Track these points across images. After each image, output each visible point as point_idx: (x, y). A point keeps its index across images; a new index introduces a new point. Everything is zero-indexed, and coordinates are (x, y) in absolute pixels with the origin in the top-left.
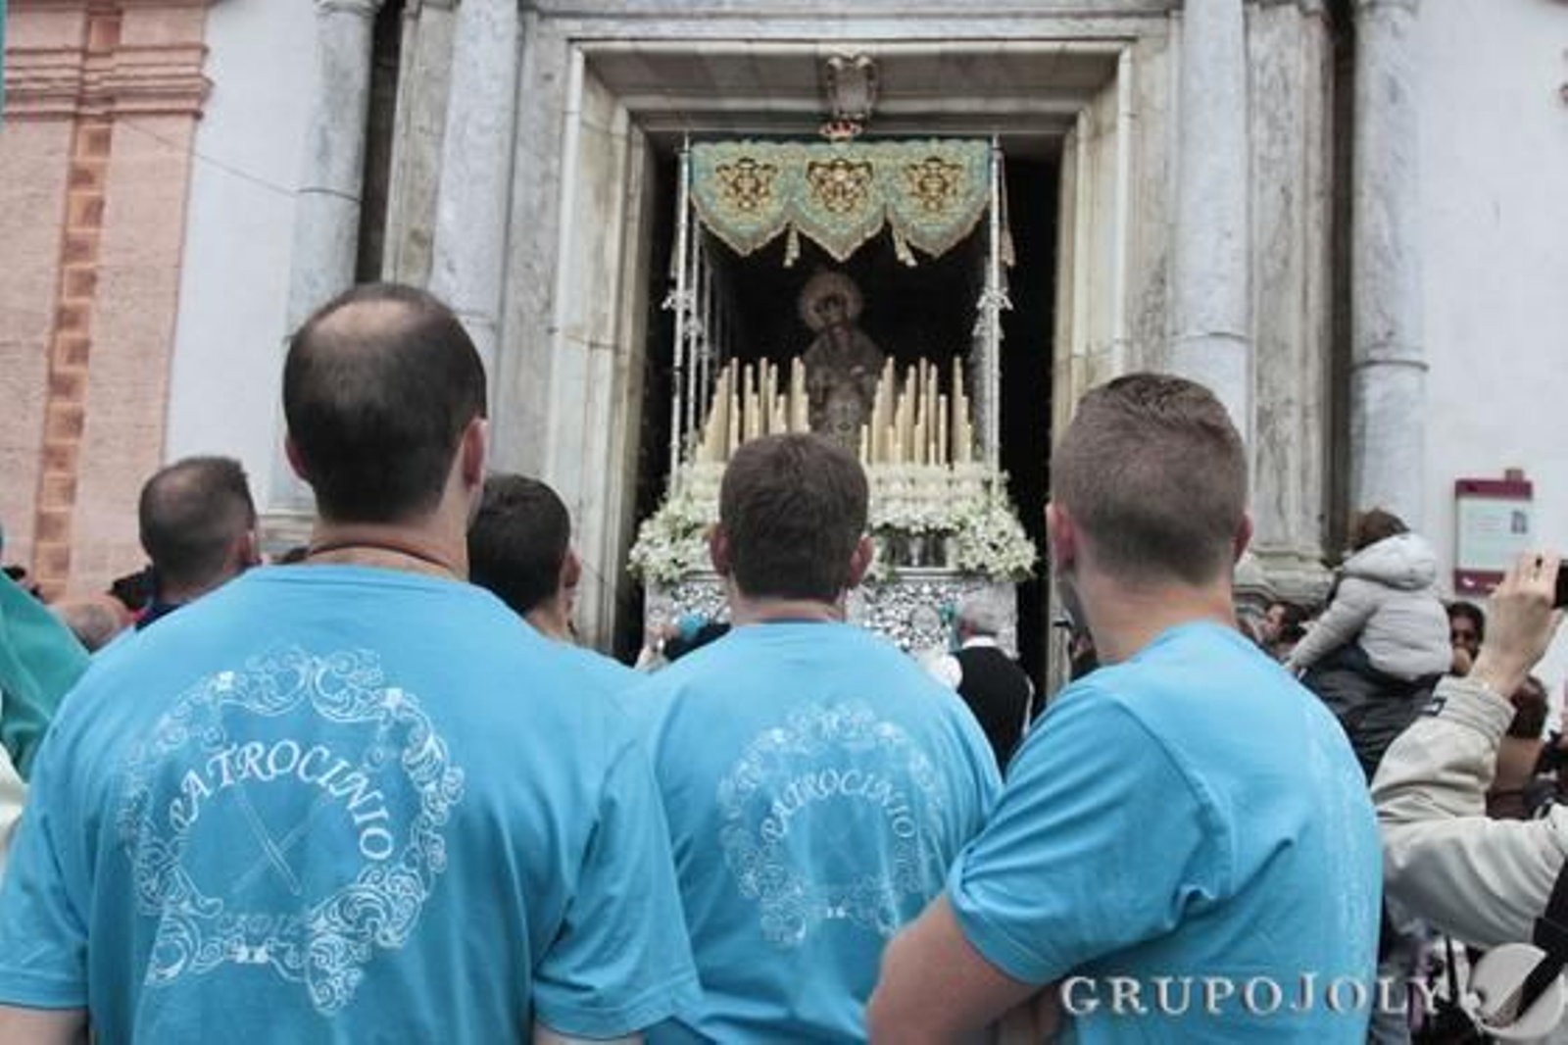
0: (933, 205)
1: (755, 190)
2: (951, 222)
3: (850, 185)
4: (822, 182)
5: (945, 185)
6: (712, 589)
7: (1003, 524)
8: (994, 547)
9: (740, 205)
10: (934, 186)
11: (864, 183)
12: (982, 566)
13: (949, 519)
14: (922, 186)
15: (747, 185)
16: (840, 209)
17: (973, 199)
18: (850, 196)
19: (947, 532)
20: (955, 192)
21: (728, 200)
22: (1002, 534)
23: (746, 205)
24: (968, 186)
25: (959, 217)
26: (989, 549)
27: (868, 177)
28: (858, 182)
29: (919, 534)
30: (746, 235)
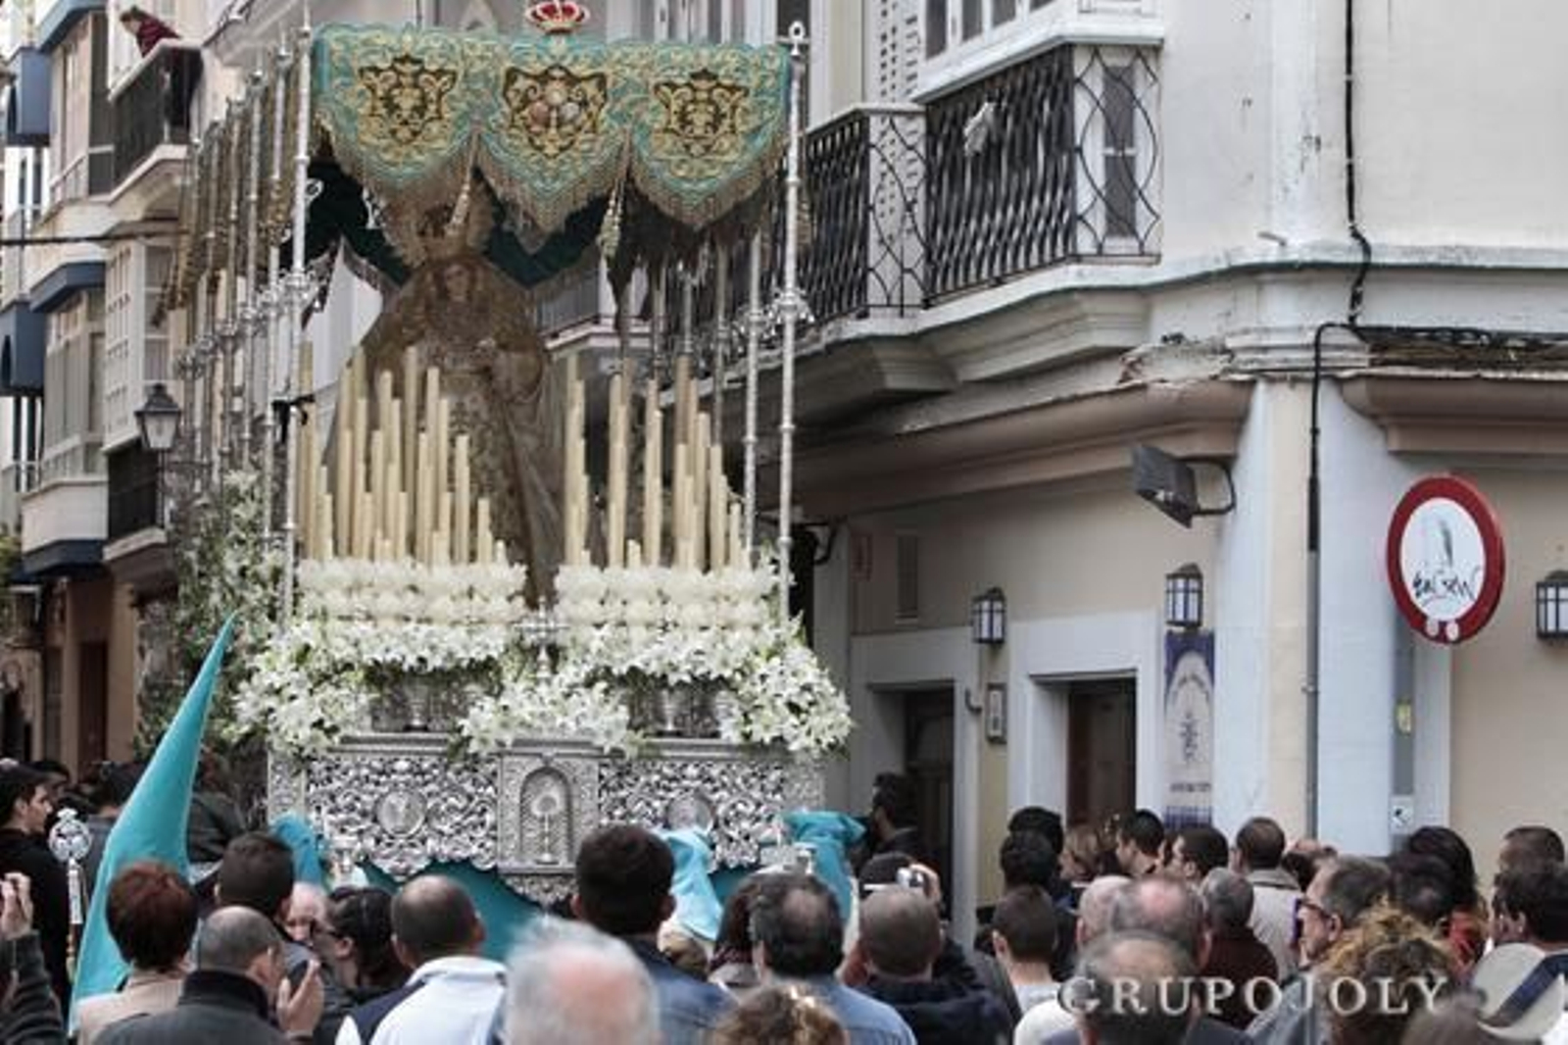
0: (696, 149)
1: (420, 109)
2: (723, 177)
3: (570, 110)
4: (526, 102)
5: (718, 117)
6: (369, 766)
7: (805, 674)
8: (794, 708)
9: (393, 132)
10: (700, 118)
11: (593, 108)
12: (780, 739)
13: (725, 664)
14: (684, 119)
15: (407, 101)
16: (550, 150)
17: (760, 142)
18: (568, 129)
19: (723, 682)
20: (733, 129)
21: (375, 123)
22: (807, 688)
23: (404, 133)
24: (754, 121)
25: (736, 167)
26: (786, 711)
27: (599, 98)
28: (584, 104)
29: (681, 684)
30: (401, 184)
